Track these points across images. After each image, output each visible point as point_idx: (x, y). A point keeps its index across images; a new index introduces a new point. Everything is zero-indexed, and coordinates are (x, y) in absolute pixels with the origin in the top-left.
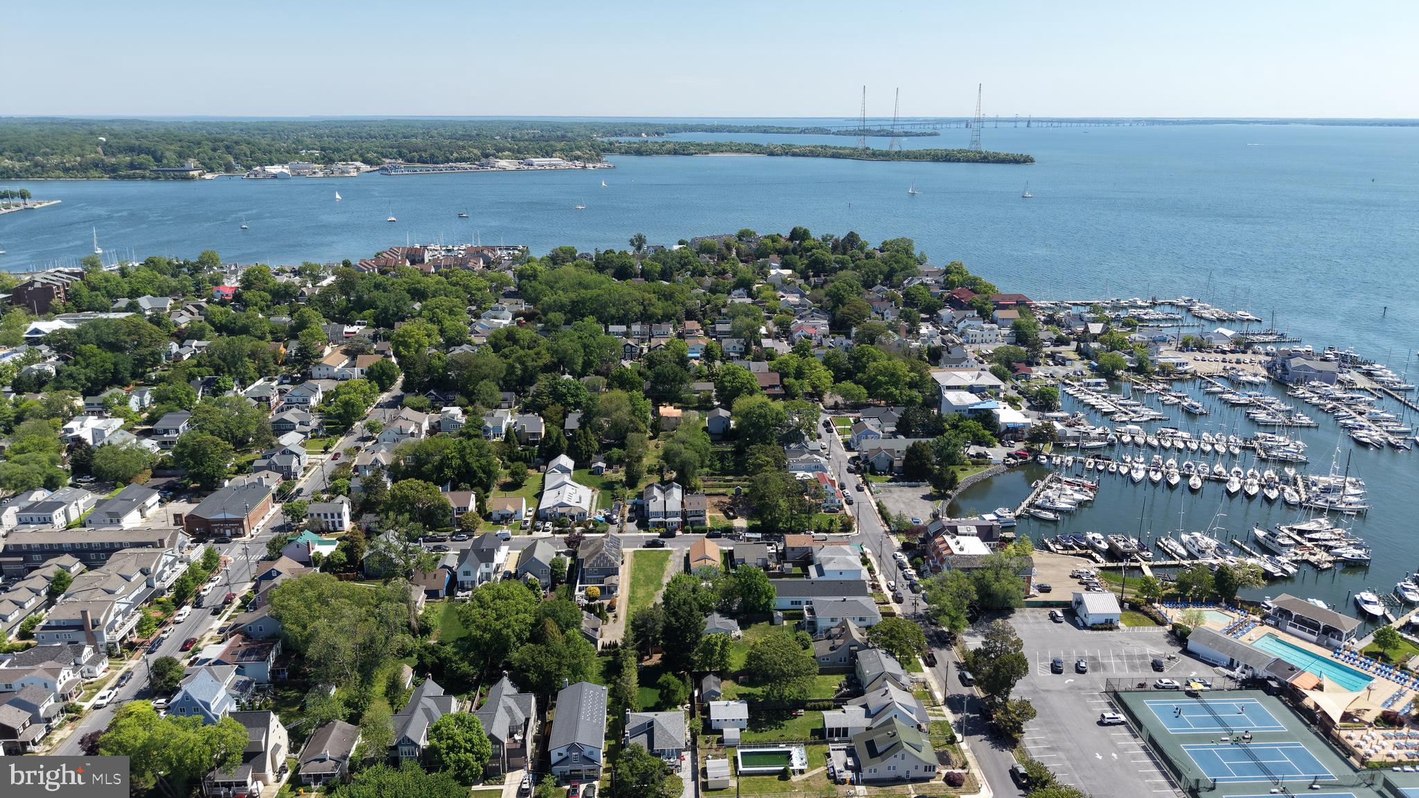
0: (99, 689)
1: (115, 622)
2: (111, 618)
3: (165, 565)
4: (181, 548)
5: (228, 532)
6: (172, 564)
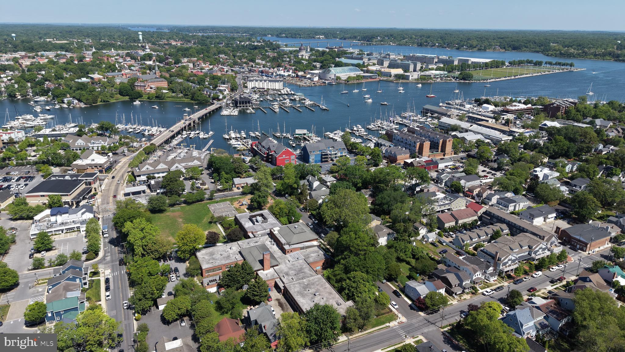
0: (488, 287)
1: (507, 263)
2: (506, 260)
3: (540, 248)
4: (551, 244)
5: (578, 246)
6: (544, 249)
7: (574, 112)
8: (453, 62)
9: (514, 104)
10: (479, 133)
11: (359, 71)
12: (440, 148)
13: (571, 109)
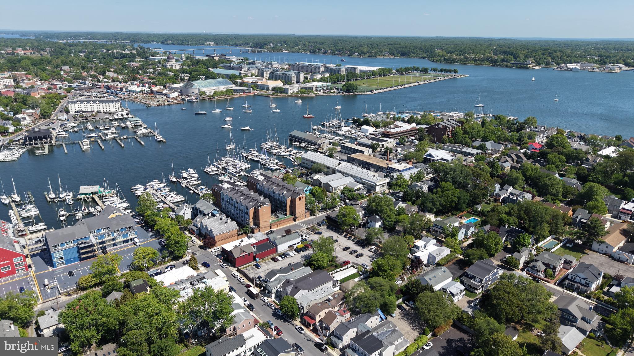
7: (461, 133)
8: (339, 71)
9: (397, 123)
10: (349, 175)
11: (230, 84)
12: (288, 209)
13: (458, 130)
